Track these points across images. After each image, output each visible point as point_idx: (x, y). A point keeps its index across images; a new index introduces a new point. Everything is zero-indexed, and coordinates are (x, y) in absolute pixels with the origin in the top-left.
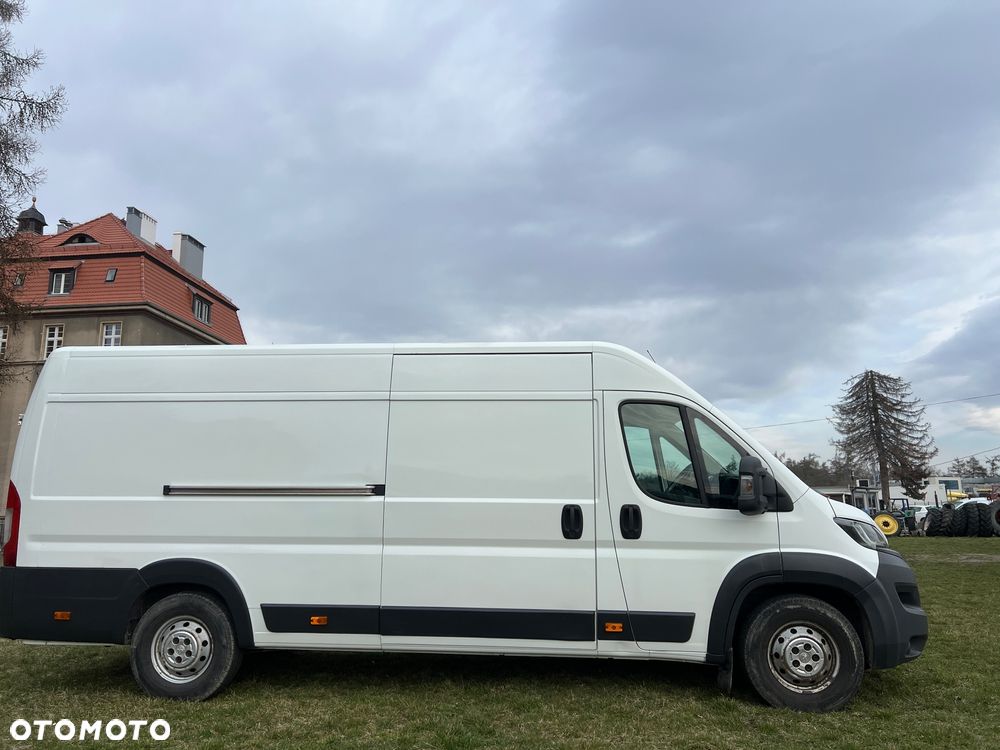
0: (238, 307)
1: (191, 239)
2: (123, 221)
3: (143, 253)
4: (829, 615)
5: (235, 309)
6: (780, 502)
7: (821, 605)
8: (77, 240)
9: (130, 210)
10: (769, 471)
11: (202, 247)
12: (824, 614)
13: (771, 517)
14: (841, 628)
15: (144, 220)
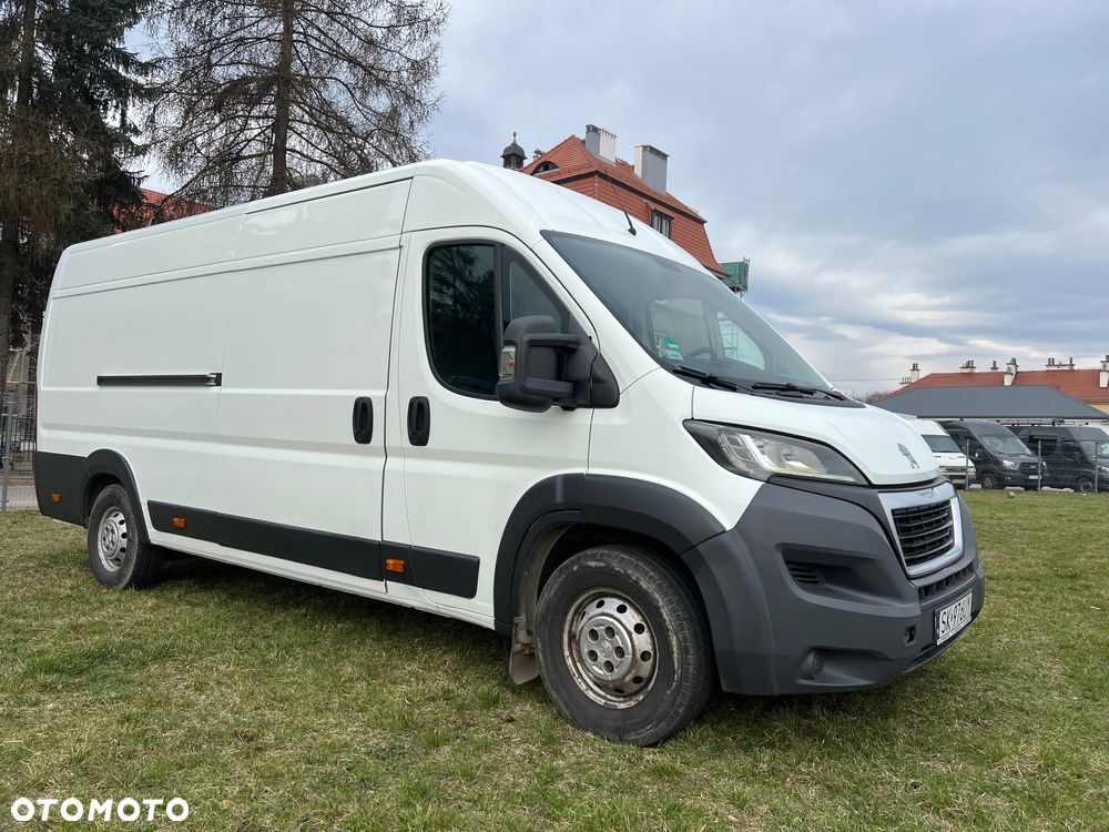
0: (705, 219)
1: (652, 149)
2: (584, 142)
3: (597, 172)
4: (644, 584)
5: (702, 222)
6: (597, 390)
7: (637, 568)
8: (542, 169)
9: (588, 127)
10: (594, 340)
11: (665, 156)
12: (636, 582)
13: (583, 416)
14: (658, 609)
15: (603, 137)
